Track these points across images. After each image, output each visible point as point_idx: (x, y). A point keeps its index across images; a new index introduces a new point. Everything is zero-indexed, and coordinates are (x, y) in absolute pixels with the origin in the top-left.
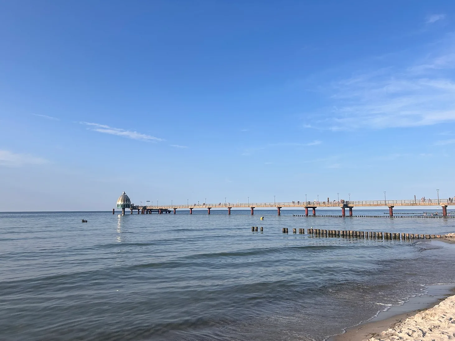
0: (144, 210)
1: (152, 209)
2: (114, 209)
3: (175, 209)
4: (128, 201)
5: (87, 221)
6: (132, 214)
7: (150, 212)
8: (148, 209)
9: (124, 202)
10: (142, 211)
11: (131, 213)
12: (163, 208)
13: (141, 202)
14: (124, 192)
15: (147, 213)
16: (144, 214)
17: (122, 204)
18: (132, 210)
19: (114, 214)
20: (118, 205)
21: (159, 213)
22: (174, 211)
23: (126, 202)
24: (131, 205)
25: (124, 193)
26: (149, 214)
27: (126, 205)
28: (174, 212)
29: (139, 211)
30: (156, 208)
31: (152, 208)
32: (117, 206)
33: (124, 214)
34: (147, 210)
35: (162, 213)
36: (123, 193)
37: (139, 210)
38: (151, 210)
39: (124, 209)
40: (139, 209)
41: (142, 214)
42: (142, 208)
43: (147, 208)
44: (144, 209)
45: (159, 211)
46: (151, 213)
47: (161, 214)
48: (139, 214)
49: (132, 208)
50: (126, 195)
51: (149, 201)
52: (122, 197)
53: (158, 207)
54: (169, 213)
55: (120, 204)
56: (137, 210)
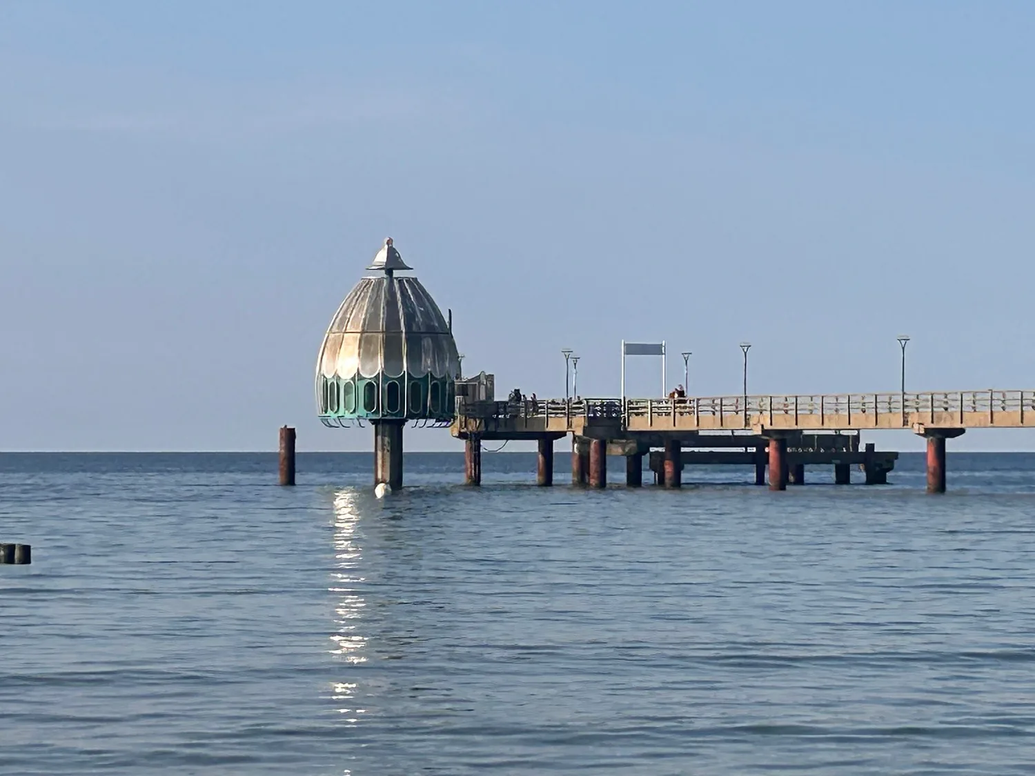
0: (603, 447)
1: (693, 437)
2: (290, 436)
3: (939, 436)
4: (427, 342)
5: (26, 550)
6: (476, 482)
7: (669, 469)
8: (647, 439)
9: (392, 355)
10: (584, 459)
11: (463, 478)
12: (811, 425)
13: (571, 358)
14: (392, 252)
15: (634, 480)
16: (602, 485)
17: (368, 375)
18: (474, 439)
19: (290, 481)
20: (331, 393)
21: (760, 481)
22: (931, 461)
23: (414, 357)
24: (464, 390)
25: (394, 262)
26: (661, 482)
27: (415, 388)
28: (926, 477)
29: (547, 450)
30: (735, 425)
31: (686, 424)
32: (319, 402)
33: (396, 483)
34: (632, 446)
35: (800, 481)
36: (382, 257)
37: (547, 440)
38: (674, 440)
39: (391, 429)
40: (553, 427)
41: (582, 483)
42: (579, 422)
43: (638, 424)
44: (600, 431)
45: (760, 461)
46: (677, 484)
47: (782, 485)
48: (547, 482)
49: (473, 426)
50: (413, 282)
51: (656, 350)
52: (374, 304)
53: (755, 416)
54: (870, 481)
55: (346, 375)
56: (532, 446)
